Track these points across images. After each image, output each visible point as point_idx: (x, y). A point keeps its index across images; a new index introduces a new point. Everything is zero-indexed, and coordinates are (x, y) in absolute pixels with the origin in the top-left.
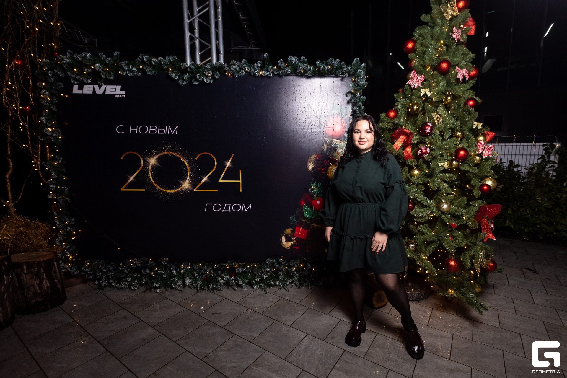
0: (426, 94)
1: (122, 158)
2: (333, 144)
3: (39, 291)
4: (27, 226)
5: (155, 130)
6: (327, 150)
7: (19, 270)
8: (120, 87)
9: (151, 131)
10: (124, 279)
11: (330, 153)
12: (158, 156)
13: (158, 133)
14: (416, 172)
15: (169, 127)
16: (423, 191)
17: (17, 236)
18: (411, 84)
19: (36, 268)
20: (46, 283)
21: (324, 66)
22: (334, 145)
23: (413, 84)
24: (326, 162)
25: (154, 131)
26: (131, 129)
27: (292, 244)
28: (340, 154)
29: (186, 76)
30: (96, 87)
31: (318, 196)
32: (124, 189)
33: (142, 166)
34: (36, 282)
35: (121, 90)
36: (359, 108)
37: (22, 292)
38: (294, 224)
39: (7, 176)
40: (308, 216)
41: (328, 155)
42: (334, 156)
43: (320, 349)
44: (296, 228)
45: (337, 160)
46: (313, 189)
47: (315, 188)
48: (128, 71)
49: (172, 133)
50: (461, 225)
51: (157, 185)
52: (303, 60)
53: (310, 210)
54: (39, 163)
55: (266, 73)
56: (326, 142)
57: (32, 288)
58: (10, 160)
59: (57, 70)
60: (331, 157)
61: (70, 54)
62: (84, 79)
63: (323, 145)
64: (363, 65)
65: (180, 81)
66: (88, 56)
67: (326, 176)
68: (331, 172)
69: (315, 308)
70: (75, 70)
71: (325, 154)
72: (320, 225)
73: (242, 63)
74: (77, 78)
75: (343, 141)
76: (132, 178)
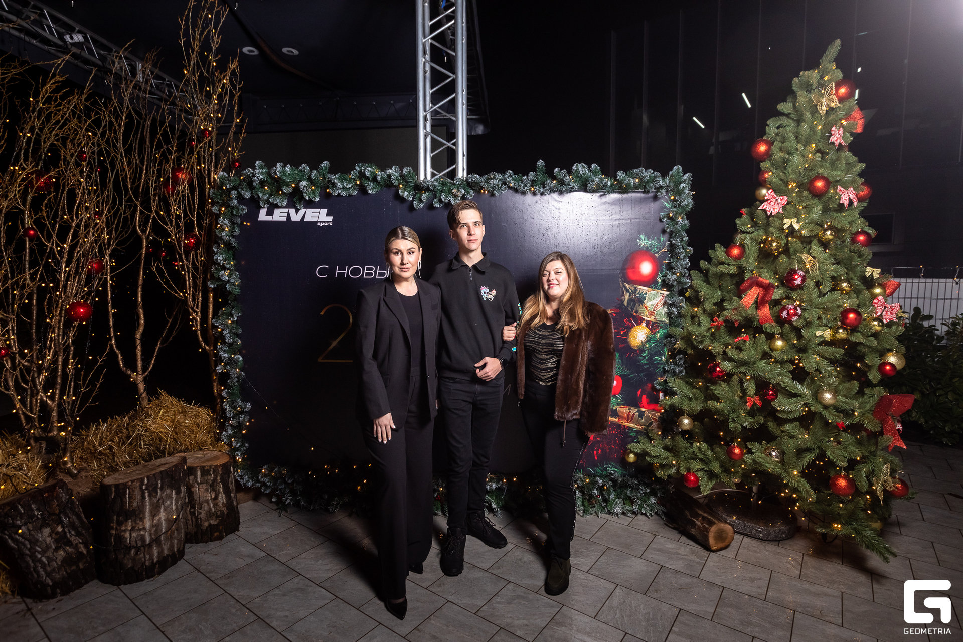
0: (791, 226)
1: (322, 314)
2: (638, 294)
3: (213, 509)
4: (183, 412)
5: (372, 272)
6: (628, 304)
7: (191, 478)
8: (326, 210)
9: (367, 274)
10: (318, 496)
11: (634, 307)
13: (377, 277)
14: (779, 343)
16: (790, 372)
17: (175, 428)
18: (767, 209)
19: (212, 476)
20: (222, 498)
21: (629, 179)
22: (641, 295)
23: (770, 210)
24: (627, 321)
25: (371, 274)
26: (337, 271)
28: (648, 309)
29: (424, 197)
30: (292, 211)
32: (322, 359)
33: (350, 326)
34: (210, 496)
35: (327, 215)
36: (682, 240)
37: (192, 510)
39: (138, 336)
41: (630, 310)
42: (640, 311)
43: (642, 606)
45: (644, 318)
48: (341, 188)
50: (851, 424)
52: (596, 168)
54: (198, 319)
55: (542, 190)
56: (627, 291)
57: (206, 504)
58: (141, 311)
59: (242, 189)
60: (635, 314)
61: (261, 167)
62: (278, 201)
63: (623, 295)
64: (687, 176)
65: (414, 202)
66: (288, 168)
67: (626, 342)
68: (634, 336)
69: (618, 548)
70: (266, 188)
71: (626, 308)
72: (616, 418)
73: (506, 176)
74: (270, 200)
75: (654, 289)
76: (334, 343)
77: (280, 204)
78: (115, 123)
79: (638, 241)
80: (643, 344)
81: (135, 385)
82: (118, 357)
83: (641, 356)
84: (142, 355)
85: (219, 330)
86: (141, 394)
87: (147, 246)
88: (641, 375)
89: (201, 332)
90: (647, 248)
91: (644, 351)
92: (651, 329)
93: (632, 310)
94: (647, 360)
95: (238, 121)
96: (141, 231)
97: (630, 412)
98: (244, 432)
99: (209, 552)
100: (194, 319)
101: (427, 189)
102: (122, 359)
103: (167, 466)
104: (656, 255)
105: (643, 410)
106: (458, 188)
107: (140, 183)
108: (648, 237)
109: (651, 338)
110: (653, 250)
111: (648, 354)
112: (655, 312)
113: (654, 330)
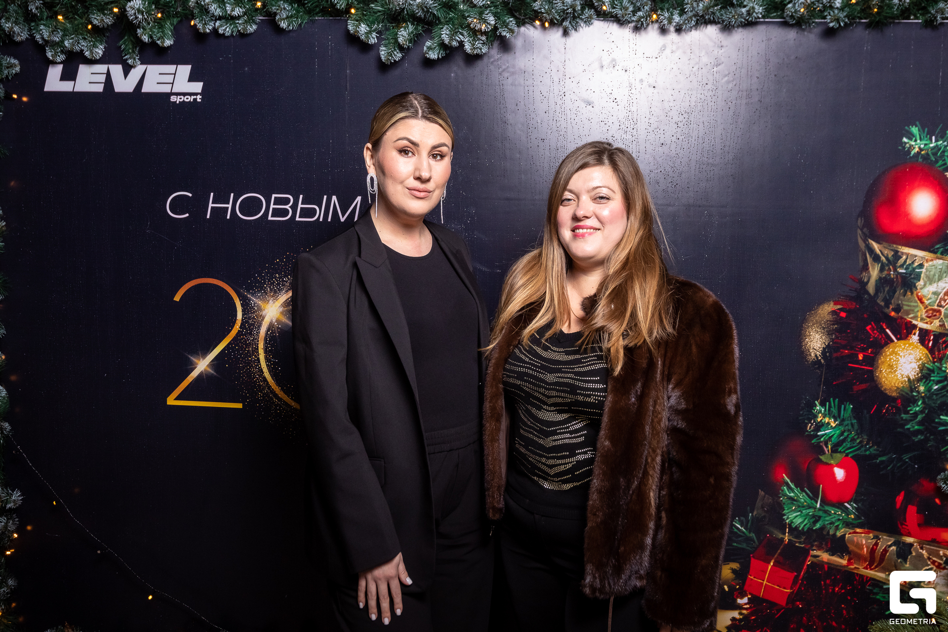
1: (177, 298)
2: (902, 266)
5: (287, 207)
6: (878, 288)
8: (189, 67)
9: (276, 213)
11: (892, 297)
13: (298, 219)
15: (334, 198)
22: (906, 269)
24: (873, 329)
25: (284, 213)
26: (211, 205)
27: (733, 619)
28: (927, 302)
29: (404, 34)
30: (116, 70)
31: (840, 452)
32: (176, 399)
33: (237, 327)
35: (191, 79)
38: (744, 546)
40: (798, 521)
41: (882, 304)
42: (905, 308)
44: (755, 563)
45: (914, 322)
46: (823, 425)
47: (828, 423)
48: (220, 18)
49: (342, 220)
51: (282, 389)
53: (808, 500)
55: (677, 18)
56: (876, 259)
59: (8, 19)
60: (893, 314)
62: (83, 45)
63: (865, 268)
65: (382, 48)
67: (870, 378)
68: (891, 366)
70: (60, 17)
71: (872, 299)
72: (842, 557)
74: (66, 43)
75: (942, 254)
76: (202, 365)
77: (87, 54)
79: (905, 140)
80: (912, 384)
83: (907, 412)
88: (906, 457)
90: (926, 157)
91: (914, 401)
92: (931, 351)
93: (888, 303)
94: (920, 423)
97: (876, 544)
98: (8, 553)
101: (414, 18)
105: (910, 540)
106: (481, 13)
108: (930, 130)
109: (932, 371)
110: (940, 163)
111: (924, 408)
112: (943, 310)
113: (939, 351)
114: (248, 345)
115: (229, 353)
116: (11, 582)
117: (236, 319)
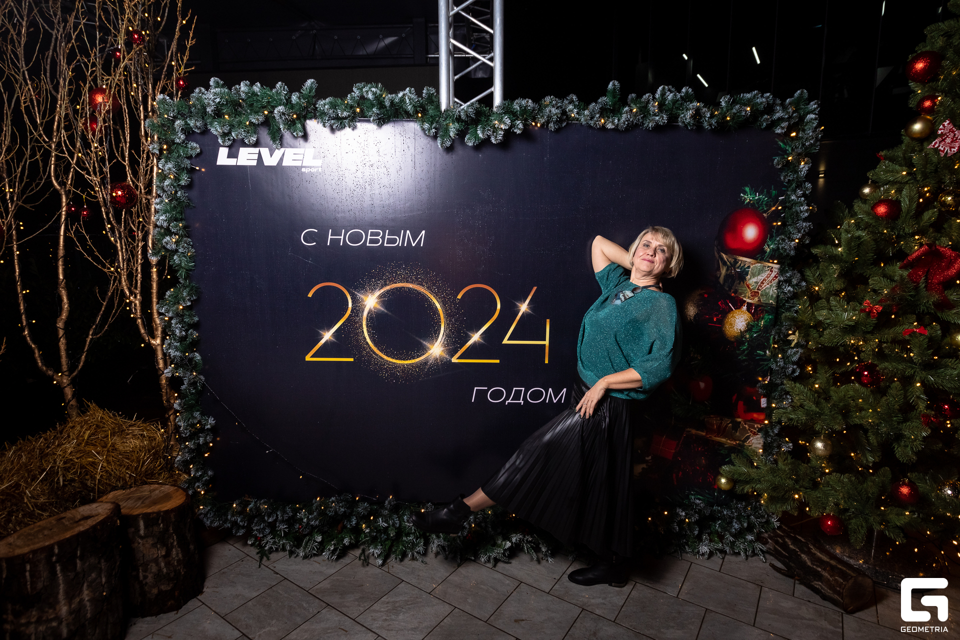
1: (310, 295)
2: (738, 268)
3: (165, 570)
4: (121, 431)
5: (379, 238)
6: (725, 280)
7: (132, 531)
8: (313, 150)
9: (372, 241)
10: (308, 538)
11: (732, 285)
12: (382, 291)
13: (385, 245)
15: (408, 232)
18: (940, 148)
19: (162, 525)
20: (177, 554)
21: (738, 108)
22: (741, 269)
23: (944, 149)
24: (721, 303)
25: (377, 241)
26: (330, 237)
27: (643, 468)
28: (751, 288)
29: (453, 131)
30: (265, 152)
31: (703, 373)
32: (311, 357)
33: (349, 312)
34: (160, 552)
35: (315, 157)
36: (805, 194)
39: (60, 325)
40: (680, 412)
41: (727, 289)
42: (740, 291)
44: (655, 437)
45: (744, 299)
48: (334, 119)
49: (413, 245)
51: (378, 349)
52: (688, 93)
53: (685, 401)
54: (137, 302)
55: (616, 122)
56: (725, 263)
57: (154, 565)
58: (64, 293)
59: (191, 118)
60: (733, 294)
61: (217, 85)
62: (243, 136)
63: (719, 269)
64: (813, 105)
65: (440, 139)
66: (257, 88)
67: (721, 332)
68: (731, 324)
69: (719, 610)
70: (226, 116)
71: (722, 286)
72: (703, 431)
73: (566, 102)
74: (232, 134)
75: (760, 260)
76: (327, 336)
77: (247, 141)
78: (12, 30)
80: (742, 333)
81: (60, 388)
82: (34, 353)
83: (740, 350)
84: (67, 350)
85: (166, 319)
86: (69, 401)
87: (68, 204)
88: (739, 375)
89: (143, 321)
90: (753, 205)
91: (743, 343)
92: (753, 315)
93: (730, 289)
94: (746, 355)
95: (184, 22)
96: (59, 184)
97: (721, 423)
98: (206, 455)
99: (159, 632)
100: (131, 302)
101: (459, 120)
102: (40, 356)
103: (90, 523)
104: (765, 215)
105: (739, 420)
107: (54, 117)
108: (755, 190)
109: (753, 326)
110: (761, 208)
111: (748, 347)
112: (760, 292)
113: (757, 315)
114: (356, 323)
115: (344, 328)
116: (210, 473)
117: (348, 308)
